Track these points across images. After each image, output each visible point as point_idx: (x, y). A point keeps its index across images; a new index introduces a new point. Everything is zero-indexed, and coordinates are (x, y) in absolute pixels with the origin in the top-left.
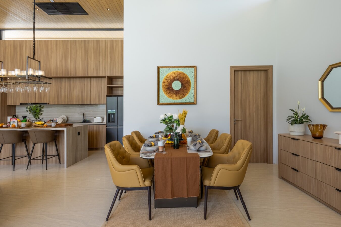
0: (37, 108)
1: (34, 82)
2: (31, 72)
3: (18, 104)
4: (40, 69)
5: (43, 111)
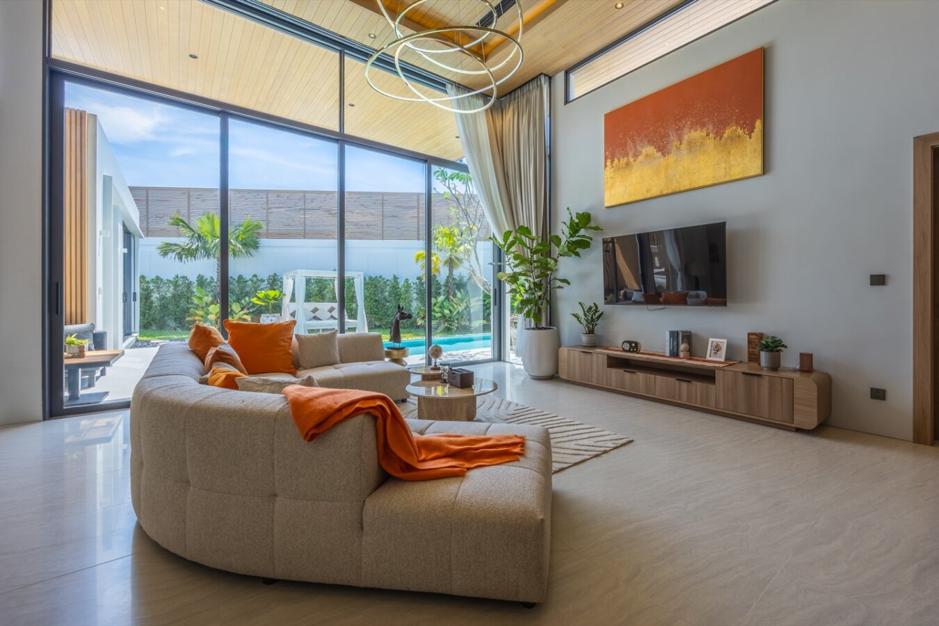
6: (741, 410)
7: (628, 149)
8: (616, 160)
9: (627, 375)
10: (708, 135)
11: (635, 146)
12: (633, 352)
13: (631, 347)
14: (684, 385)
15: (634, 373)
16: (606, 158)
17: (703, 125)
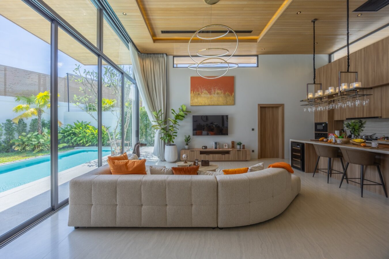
0: (356, 124)
1: (348, 97)
2: (344, 87)
3: (344, 119)
4: (356, 81)
5: (364, 127)
6: (237, 159)
7: (199, 90)
8: (195, 92)
9: (207, 156)
10: (222, 92)
11: (201, 90)
12: (206, 149)
13: (205, 147)
14: (223, 156)
15: (209, 155)
16: (191, 91)
17: (221, 90)
